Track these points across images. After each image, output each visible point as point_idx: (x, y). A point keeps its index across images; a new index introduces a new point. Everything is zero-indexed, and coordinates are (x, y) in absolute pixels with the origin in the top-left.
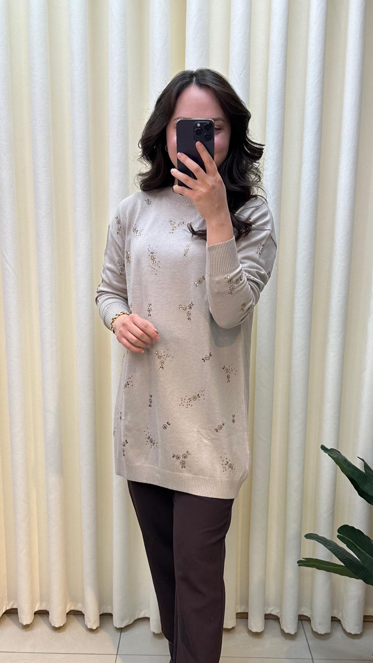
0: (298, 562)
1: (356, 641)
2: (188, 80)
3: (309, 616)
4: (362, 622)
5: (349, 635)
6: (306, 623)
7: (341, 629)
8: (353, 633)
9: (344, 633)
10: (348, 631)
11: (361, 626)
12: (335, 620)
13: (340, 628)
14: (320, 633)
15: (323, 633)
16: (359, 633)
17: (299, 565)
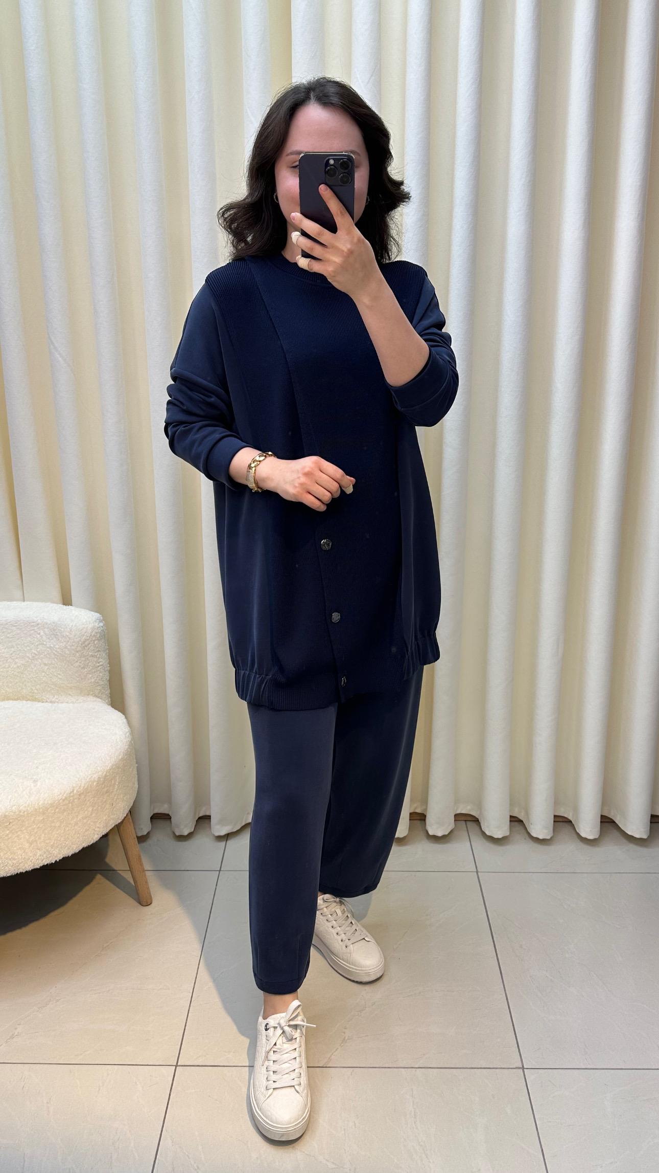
1: (546, 849)
2: (302, 96)
3: (477, 816)
4: (553, 822)
5: (536, 840)
7: (524, 831)
8: (541, 837)
9: (529, 836)
10: (534, 835)
11: (552, 830)
12: (515, 819)
13: (522, 828)
14: (496, 837)
15: (500, 837)
16: (549, 838)
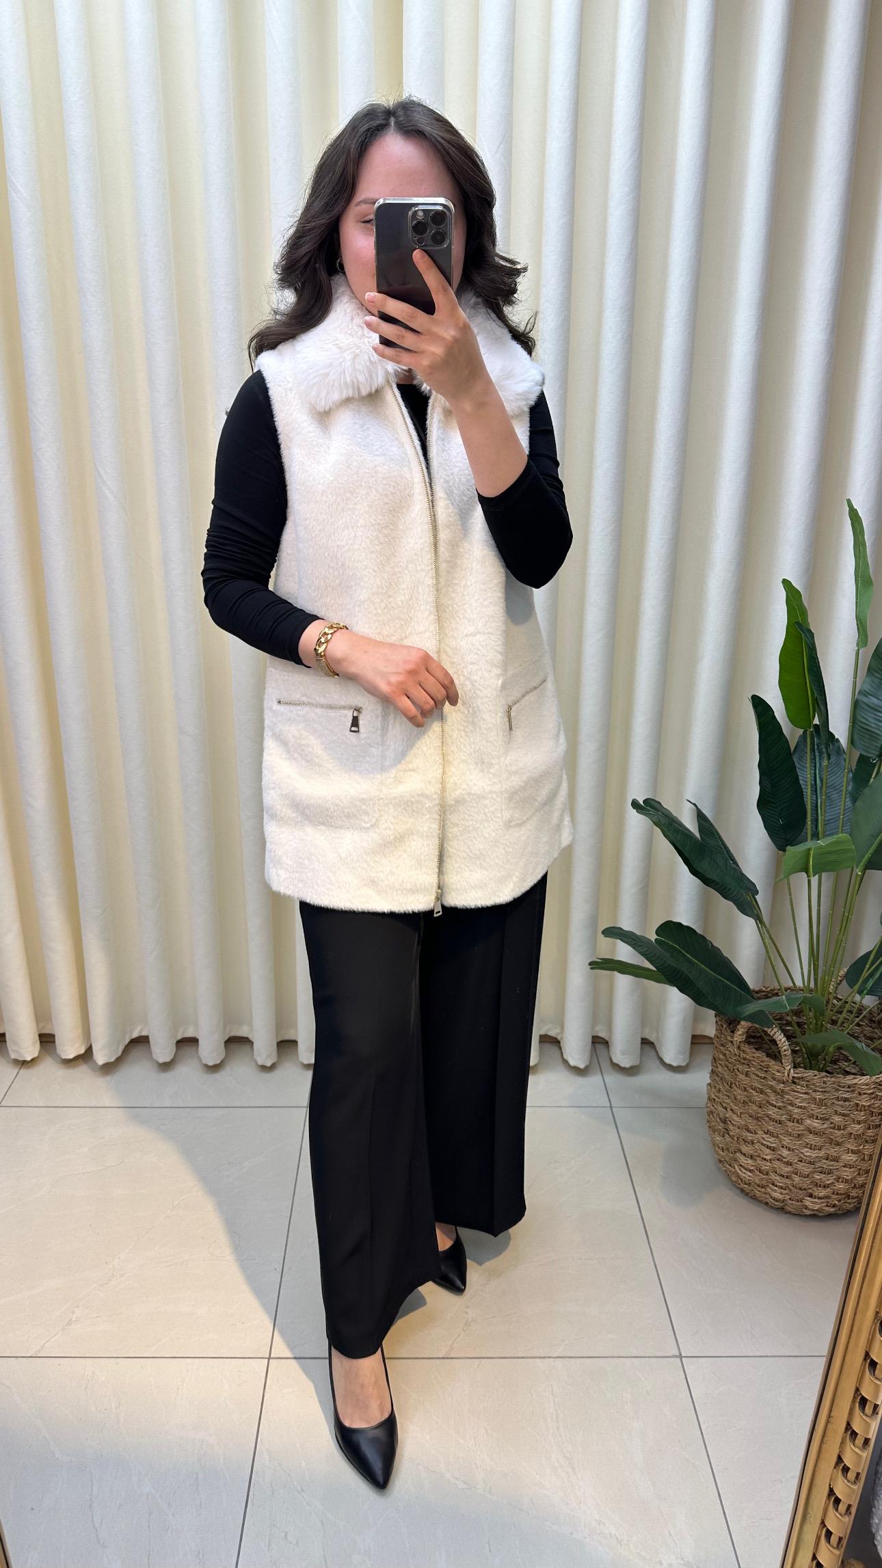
0: (590, 964)
1: (679, 1077)
2: (380, 121)
3: (607, 1039)
5: (670, 1067)
6: (600, 1047)
8: (675, 1064)
10: (667, 1061)
11: (688, 1054)
12: (646, 1042)
13: (654, 1053)
14: (622, 1065)
15: (627, 1066)
16: (684, 1064)
17: (591, 968)
